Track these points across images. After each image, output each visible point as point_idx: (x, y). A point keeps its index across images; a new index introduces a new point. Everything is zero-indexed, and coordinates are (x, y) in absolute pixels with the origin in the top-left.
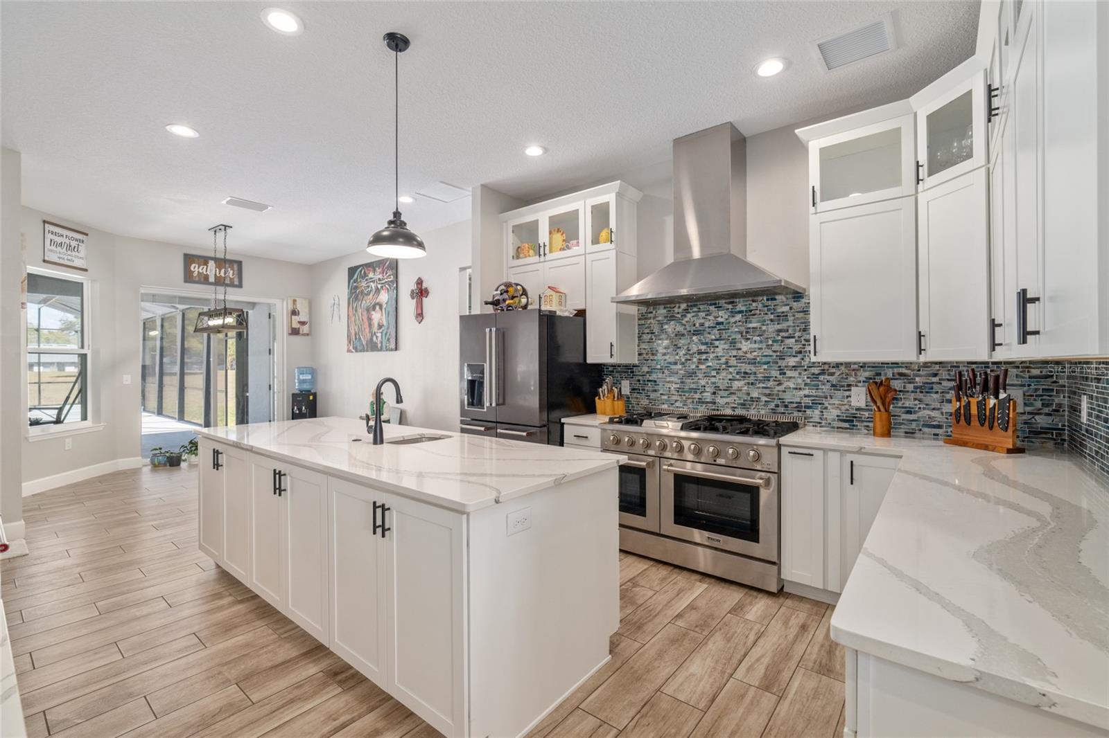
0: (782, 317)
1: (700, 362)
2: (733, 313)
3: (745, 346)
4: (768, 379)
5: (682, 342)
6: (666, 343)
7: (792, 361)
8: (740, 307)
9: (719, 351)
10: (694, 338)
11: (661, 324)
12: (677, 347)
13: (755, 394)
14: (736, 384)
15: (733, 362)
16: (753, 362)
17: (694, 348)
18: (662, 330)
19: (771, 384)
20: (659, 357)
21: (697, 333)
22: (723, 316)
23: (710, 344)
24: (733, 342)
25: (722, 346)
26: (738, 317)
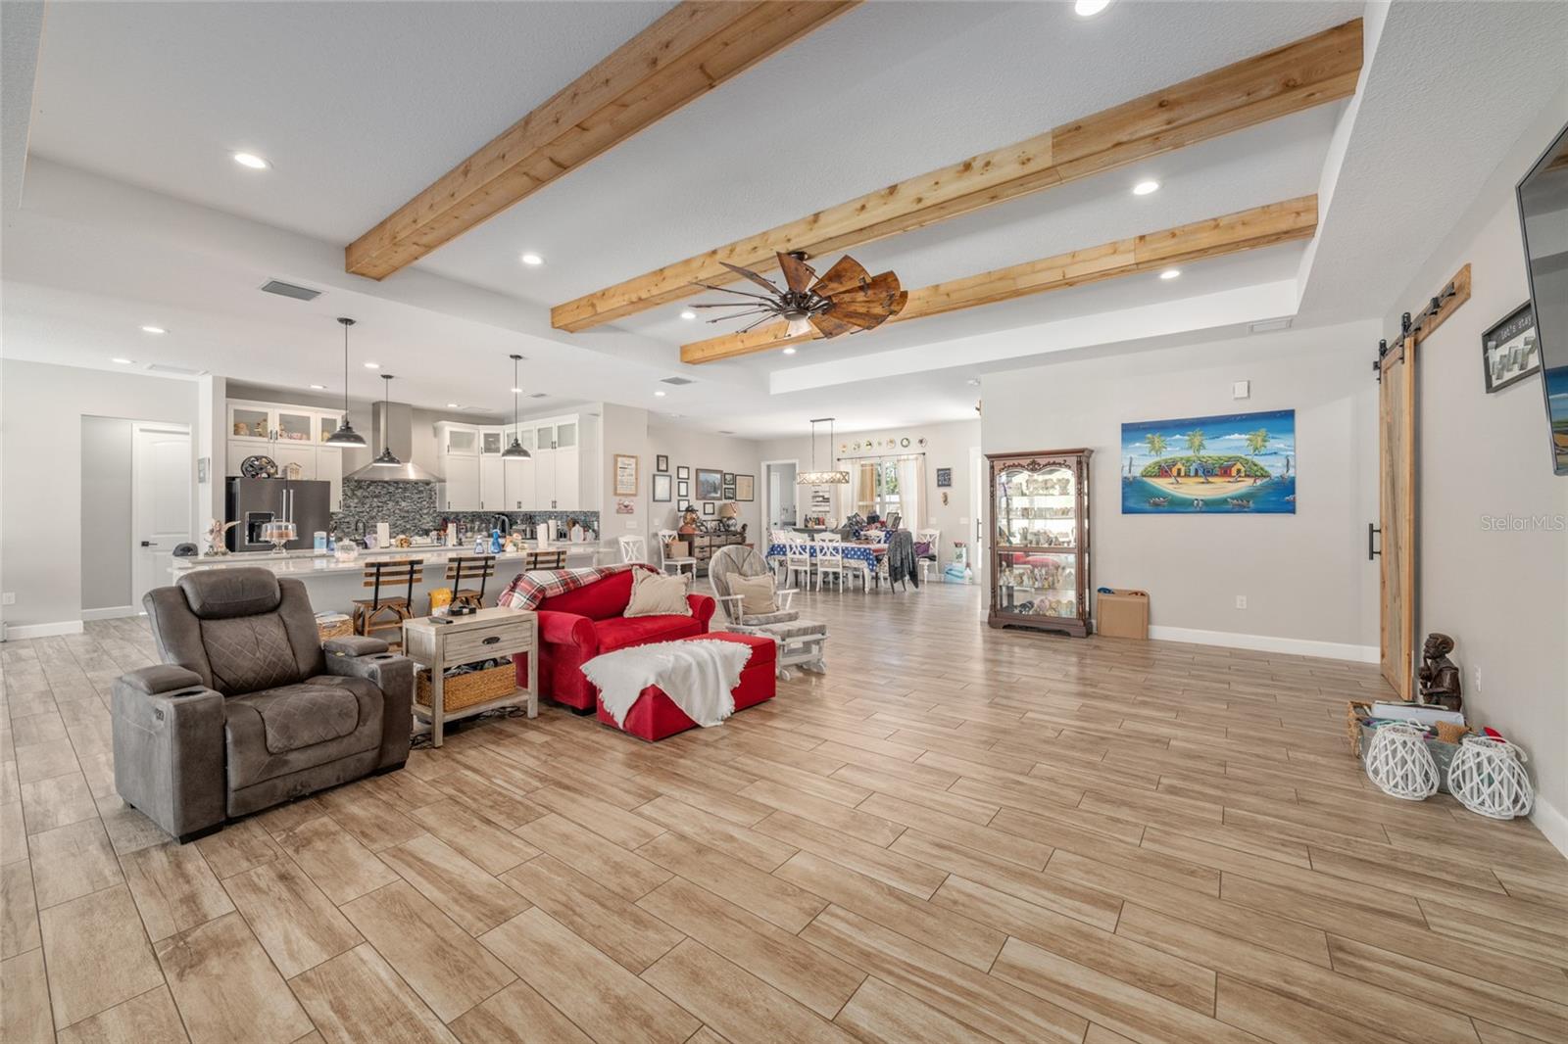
0: (421, 492)
1: (378, 511)
2: (397, 489)
3: (403, 504)
4: (414, 519)
5: (367, 500)
6: (356, 501)
7: (425, 511)
8: (401, 485)
9: (390, 506)
10: (375, 500)
11: (353, 491)
12: (363, 504)
13: (408, 527)
14: (399, 522)
15: (397, 511)
16: (408, 512)
17: (375, 505)
18: (354, 494)
19: (416, 521)
20: (352, 509)
21: (376, 497)
22: (392, 489)
23: (385, 503)
24: (397, 502)
25: (391, 504)
26: (400, 490)
